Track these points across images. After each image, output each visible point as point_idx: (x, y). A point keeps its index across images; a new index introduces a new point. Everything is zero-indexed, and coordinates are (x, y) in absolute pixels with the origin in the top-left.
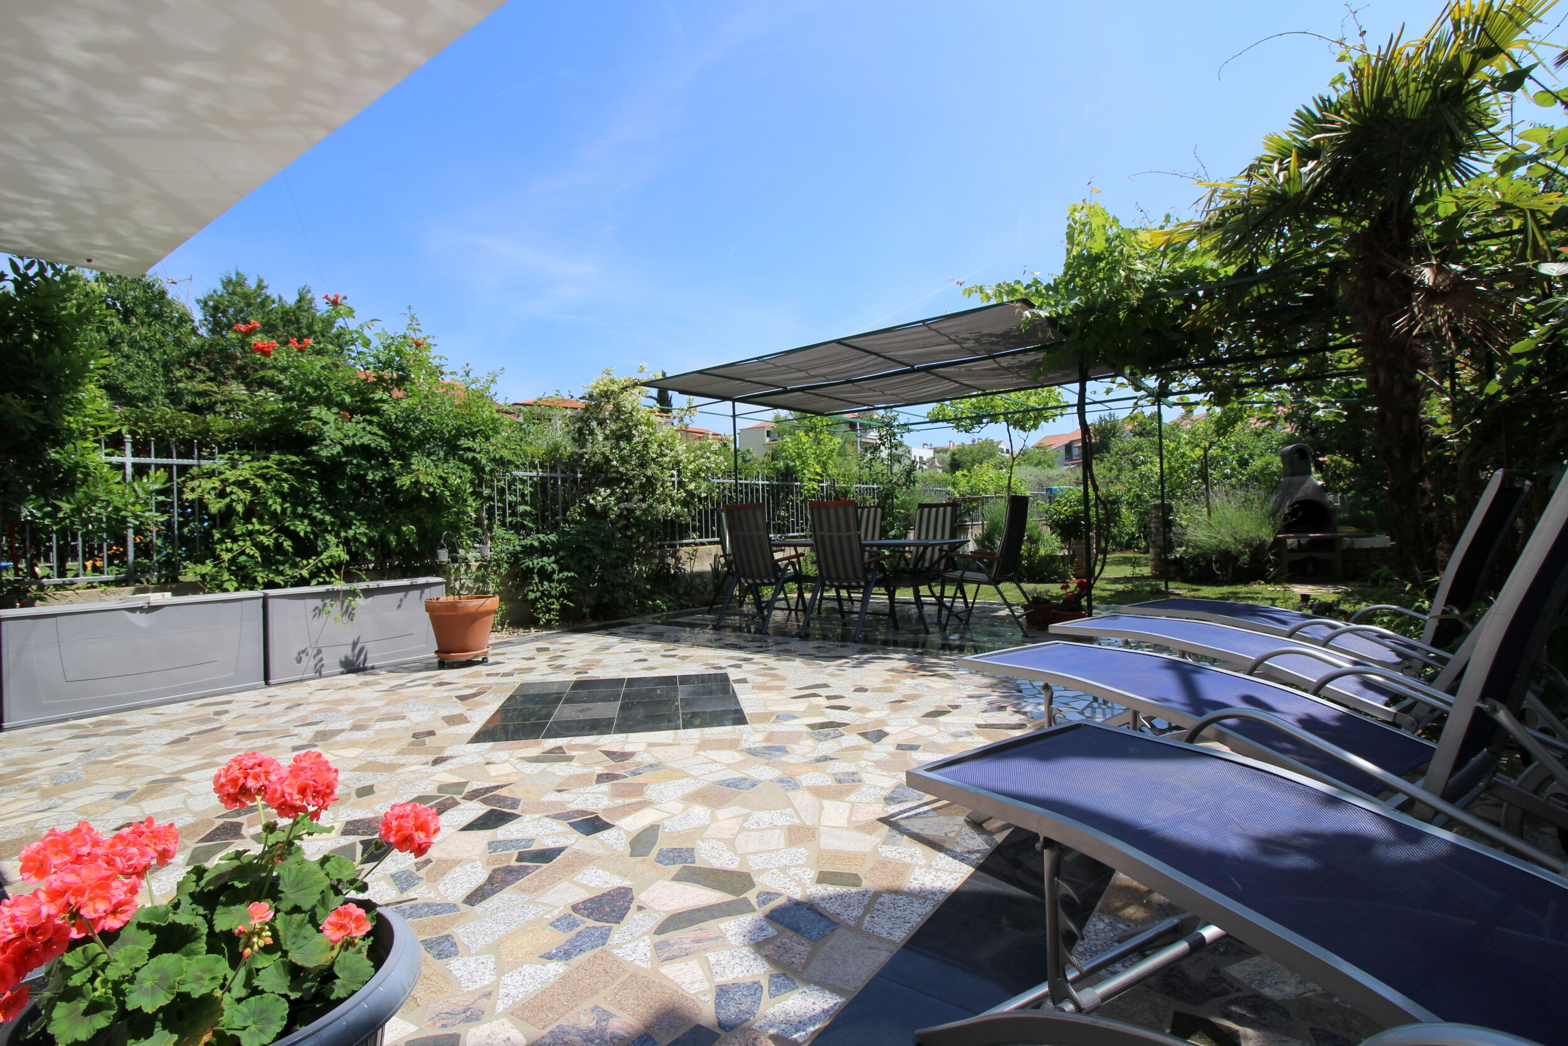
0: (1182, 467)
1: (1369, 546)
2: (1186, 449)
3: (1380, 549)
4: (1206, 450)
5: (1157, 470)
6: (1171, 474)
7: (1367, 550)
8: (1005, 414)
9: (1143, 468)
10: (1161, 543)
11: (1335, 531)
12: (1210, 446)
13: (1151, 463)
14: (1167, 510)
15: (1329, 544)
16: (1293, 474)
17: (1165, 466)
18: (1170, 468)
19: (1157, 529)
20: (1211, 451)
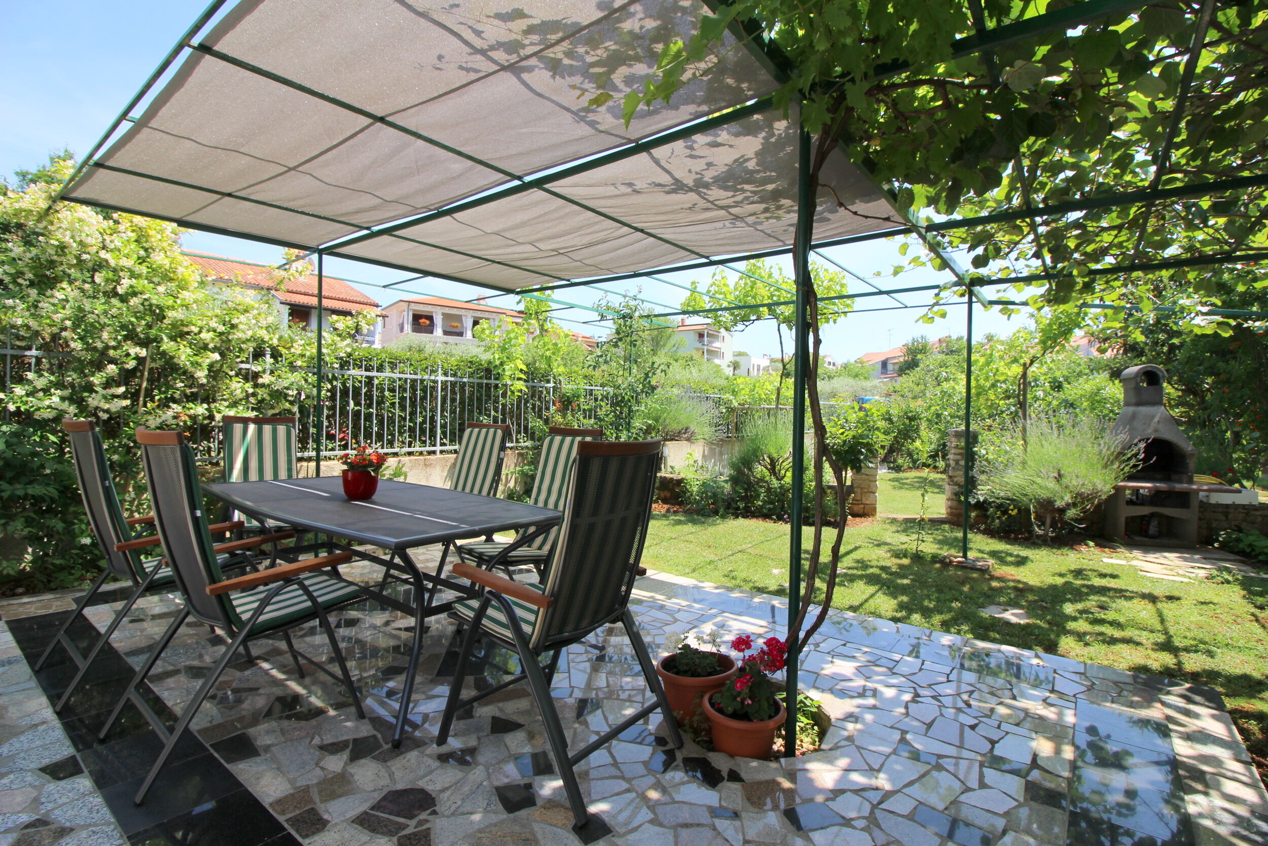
0: (993, 386)
1: (1230, 502)
2: (1001, 365)
3: (1244, 506)
4: (1025, 367)
5: (961, 388)
6: (978, 394)
7: (1227, 506)
8: (769, 306)
9: (945, 385)
10: (961, 480)
11: (1191, 481)
12: (1032, 362)
13: (954, 380)
14: (971, 438)
15: (1183, 499)
16: (1139, 404)
17: (973, 384)
18: (978, 386)
19: (957, 462)
20: (1032, 368)
